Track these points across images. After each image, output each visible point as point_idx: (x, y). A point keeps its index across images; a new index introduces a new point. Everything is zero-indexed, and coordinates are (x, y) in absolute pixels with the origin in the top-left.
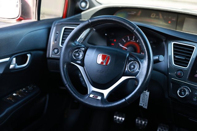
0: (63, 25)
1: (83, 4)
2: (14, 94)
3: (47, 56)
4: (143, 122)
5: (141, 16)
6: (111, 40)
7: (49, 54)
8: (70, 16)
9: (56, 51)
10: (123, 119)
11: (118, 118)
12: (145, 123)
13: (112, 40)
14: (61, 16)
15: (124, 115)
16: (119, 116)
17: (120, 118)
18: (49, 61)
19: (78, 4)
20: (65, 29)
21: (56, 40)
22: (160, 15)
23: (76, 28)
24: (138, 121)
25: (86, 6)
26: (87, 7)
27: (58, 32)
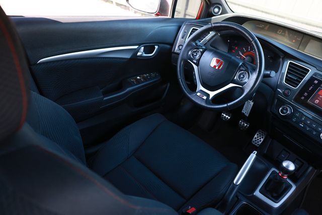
0: (192, 25)
1: (216, 10)
2: (138, 78)
3: (173, 51)
4: (245, 125)
5: (268, 30)
6: (232, 46)
7: (175, 49)
8: (202, 19)
9: (181, 47)
10: (229, 118)
11: (225, 115)
12: (247, 126)
13: (234, 47)
14: (195, 18)
15: (231, 114)
16: (226, 115)
17: (227, 116)
18: (173, 55)
19: (212, 8)
20: (193, 29)
21: (183, 38)
22: (287, 32)
23: (200, 30)
24: (241, 123)
25: (219, 12)
26: (220, 13)
27: (186, 31)
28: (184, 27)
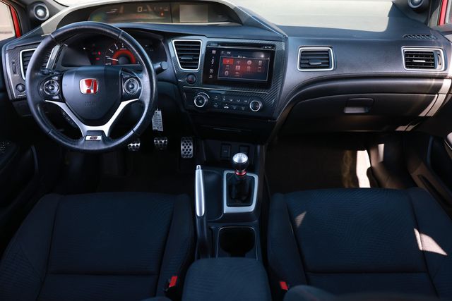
0: (17, 48)
1: (40, 12)
3: (10, 98)
4: (163, 141)
5: (125, 13)
6: (93, 53)
7: (12, 95)
8: (25, 33)
9: (20, 87)
10: (139, 145)
11: (132, 145)
12: (165, 142)
13: (96, 53)
14: (13, 35)
15: (138, 139)
16: (134, 143)
17: (135, 145)
18: (14, 103)
19: (33, 12)
20: (23, 53)
21: (15, 73)
23: (37, 50)
24: (157, 142)
25: (45, 13)
26: (48, 15)
27: (14, 61)
28: (7, 55)
